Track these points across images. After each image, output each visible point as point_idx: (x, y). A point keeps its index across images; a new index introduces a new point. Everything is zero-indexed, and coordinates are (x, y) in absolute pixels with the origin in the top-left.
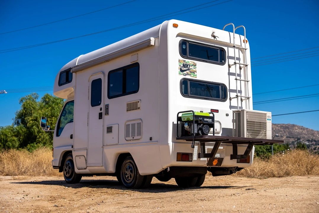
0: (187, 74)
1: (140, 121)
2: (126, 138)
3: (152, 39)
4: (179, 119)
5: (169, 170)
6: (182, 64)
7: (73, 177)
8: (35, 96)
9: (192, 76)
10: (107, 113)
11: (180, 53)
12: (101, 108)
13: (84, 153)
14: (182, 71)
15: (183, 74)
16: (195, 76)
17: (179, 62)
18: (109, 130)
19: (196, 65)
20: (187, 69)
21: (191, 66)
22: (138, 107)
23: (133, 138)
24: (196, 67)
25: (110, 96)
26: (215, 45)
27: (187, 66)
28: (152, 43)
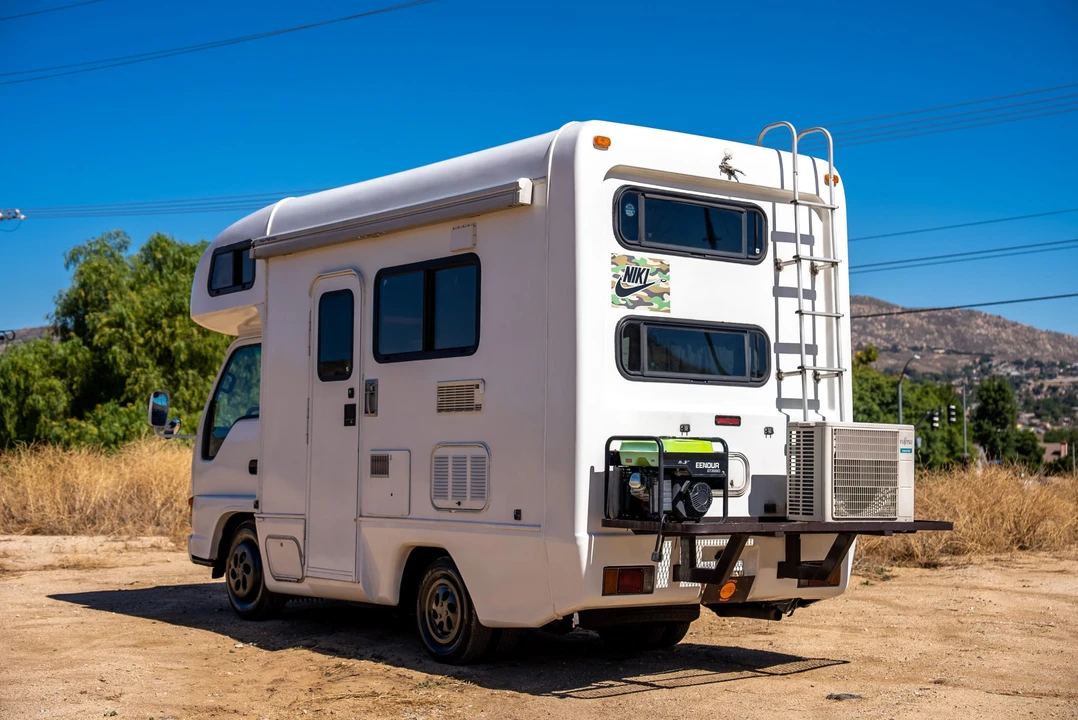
0: (640, 302)
1: (481, 452)
2: (435, 502)
3: (525, 183)
4: (612, 458)
5: (576, 620)
6: (623, 271)
7: (258, 599)
8: (118, 240)
9: (656, 306)
10: (371, 409)
11: (615, 234)
12: (352, 390)
13: (296, 530)
14: (621, 292)
15: (624, 302)
16: (666, 308)
17: (613, 263)
18: (380, 465)
19: (668, 270)
20: (638, 284)
21: (652, 274)
22: (476, 402)
23: (459, 503)
24: (668, 278)
25: (384, 351)
26: (733, 198)
27: (640, 275)
28: (525, 197)
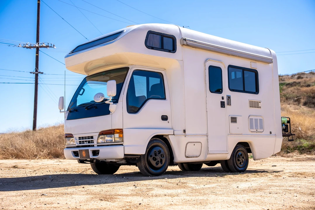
2: (250, 130)
10: (229, 103)
12: (223, 97)
18: (234, 120)
22: (259, 106)
23: (257, 130)
